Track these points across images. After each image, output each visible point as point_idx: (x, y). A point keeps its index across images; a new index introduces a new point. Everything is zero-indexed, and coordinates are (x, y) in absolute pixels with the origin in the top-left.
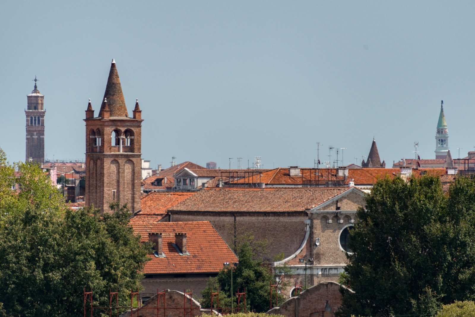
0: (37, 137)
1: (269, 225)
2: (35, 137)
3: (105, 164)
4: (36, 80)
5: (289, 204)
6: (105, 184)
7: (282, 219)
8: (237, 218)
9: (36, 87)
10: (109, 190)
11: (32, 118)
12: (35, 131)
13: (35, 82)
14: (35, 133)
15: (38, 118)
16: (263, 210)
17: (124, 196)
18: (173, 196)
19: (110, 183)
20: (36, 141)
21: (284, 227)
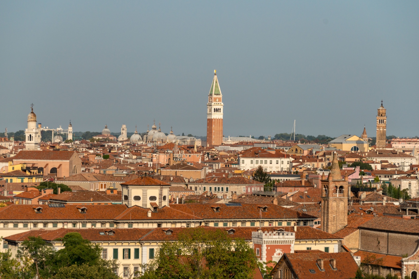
0: (382, 130)
1: (403, 238)
2: (381, 130)
3: (329, 203)
4: (382, 101)
5: (413, 228)
6: (329, 213)
8: (389, 234)
9: (382, 105)
10: (331, 215)
11: (380, 120)
12: (381, 127)
13: (381, 102)
14: (381, 128)
15: (383, 120)
16: (400, 231)
17: (339, 218)
18: (364, 218)
19: (332, 212)
20: (382, 132)
21: (410, 239)
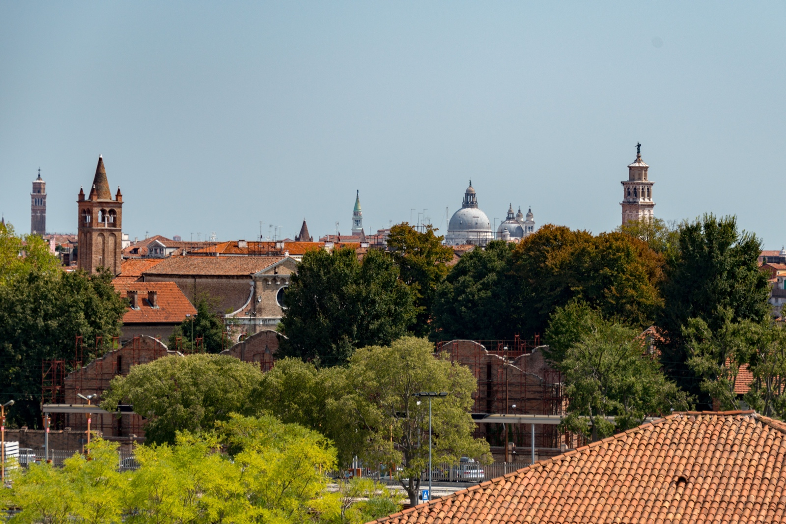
0: (40, 214)
1: (222, 285)
3: (93, 237)
4: (39, 170)
6: (93, 252)
7: (232, 281)
8: (197, 280)
9: (39, 175)
10: (96, 257)
11: (36, 199)
12: (39, 210)
13: (38, 172)
14: (38, 212)
15: (41, 199)
17: (108, 261)
18: (146, 262)
19: (97, 251)
20: (39, 218)
21: (234, 287)
